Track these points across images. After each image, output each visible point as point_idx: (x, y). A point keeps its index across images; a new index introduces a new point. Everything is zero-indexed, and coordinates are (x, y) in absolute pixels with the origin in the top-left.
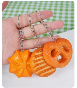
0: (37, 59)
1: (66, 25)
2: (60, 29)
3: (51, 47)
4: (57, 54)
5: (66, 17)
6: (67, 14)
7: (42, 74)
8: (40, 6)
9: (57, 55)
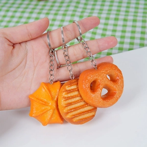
0: (69, 95)
1: (122, 43)
2: (112, 49)
3: (89, 78)
4: (99, 87)
5: (124, 31)
6: (125, 26)
7: (75, 120)
8: (82, 12)
9: (99, 90)
